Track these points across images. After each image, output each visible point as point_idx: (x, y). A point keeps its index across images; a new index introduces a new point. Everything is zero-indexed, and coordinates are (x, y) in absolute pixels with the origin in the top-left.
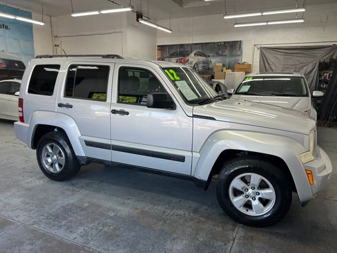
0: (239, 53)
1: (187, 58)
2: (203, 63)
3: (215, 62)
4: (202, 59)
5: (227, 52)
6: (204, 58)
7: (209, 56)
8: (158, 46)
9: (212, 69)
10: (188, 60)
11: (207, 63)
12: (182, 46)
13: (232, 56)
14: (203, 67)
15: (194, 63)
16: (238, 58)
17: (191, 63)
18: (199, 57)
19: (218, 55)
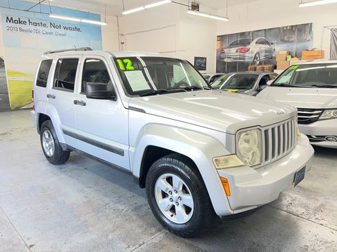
0: (309, 38)
1: (248, 47)
2: (266, 52)
3: (280, 49)
4: (264, 47)
5: (294, 38)
6: (267, 46)
7: (272, 44)
8: (218, 36)
9: (275, 58)
10: (248, 50)
11: (270, 51)
12: (243, 34)
13: (299, 41)
14: (265, 56)
15: (255, 53)
16: (307, 43)
17: (252, 53)
18: (261, 45)
19: (283, 41)
